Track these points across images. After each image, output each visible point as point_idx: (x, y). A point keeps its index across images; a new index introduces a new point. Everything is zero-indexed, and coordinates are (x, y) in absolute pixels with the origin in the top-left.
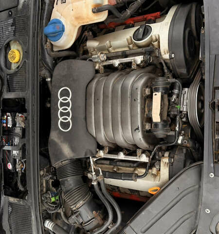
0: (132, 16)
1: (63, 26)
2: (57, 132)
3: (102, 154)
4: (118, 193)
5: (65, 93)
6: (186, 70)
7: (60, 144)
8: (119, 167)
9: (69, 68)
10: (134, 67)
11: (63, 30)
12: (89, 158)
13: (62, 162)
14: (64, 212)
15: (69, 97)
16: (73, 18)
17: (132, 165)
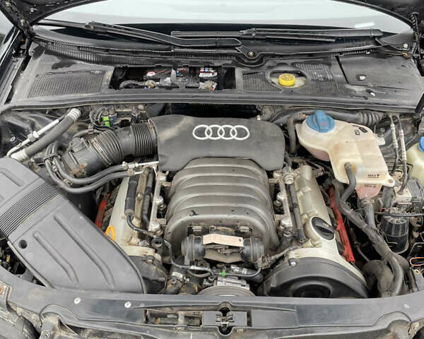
0: (344, 216)
1: (326, 131)
2: (193, 124)
3: (161, 178)
4: (105, 208)
5: (241, 133)
6: (275, 286)
7: (177, 127)
8: (142, 201)
9: (275, 139)
10: (278, 217)
11: (320, 131)
12: (157, 160)
13: (154, 128)
14: (87, 134)
15: (237, 136)
16: (336, 143)
17: (146, 212)
